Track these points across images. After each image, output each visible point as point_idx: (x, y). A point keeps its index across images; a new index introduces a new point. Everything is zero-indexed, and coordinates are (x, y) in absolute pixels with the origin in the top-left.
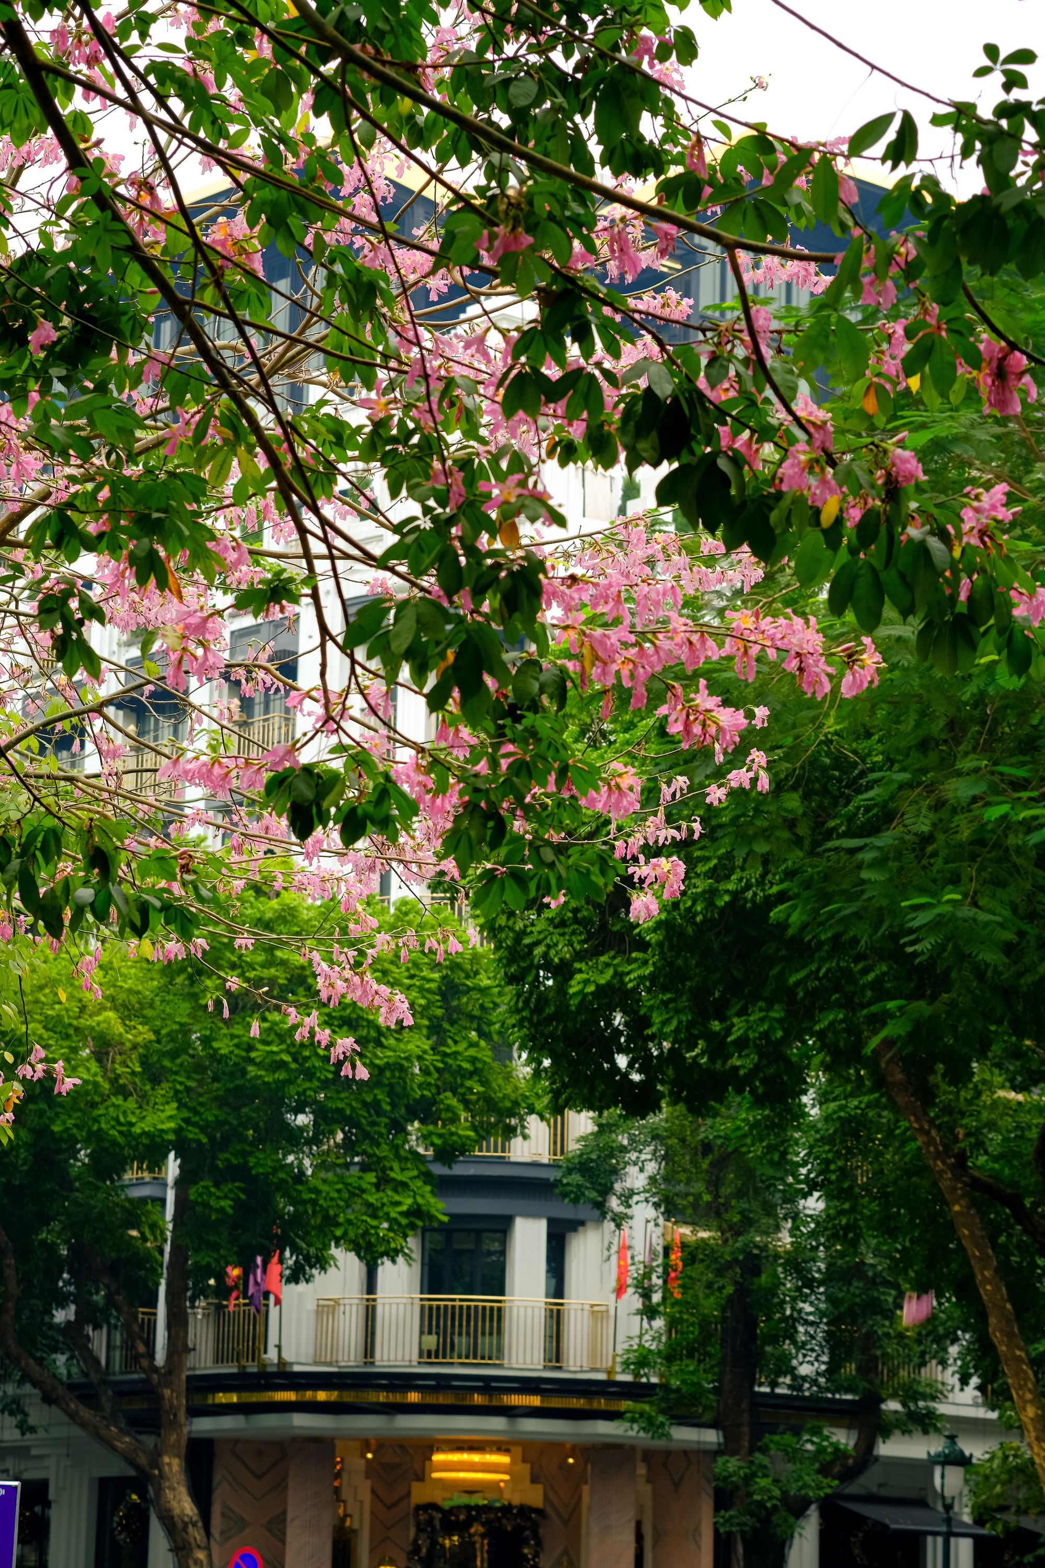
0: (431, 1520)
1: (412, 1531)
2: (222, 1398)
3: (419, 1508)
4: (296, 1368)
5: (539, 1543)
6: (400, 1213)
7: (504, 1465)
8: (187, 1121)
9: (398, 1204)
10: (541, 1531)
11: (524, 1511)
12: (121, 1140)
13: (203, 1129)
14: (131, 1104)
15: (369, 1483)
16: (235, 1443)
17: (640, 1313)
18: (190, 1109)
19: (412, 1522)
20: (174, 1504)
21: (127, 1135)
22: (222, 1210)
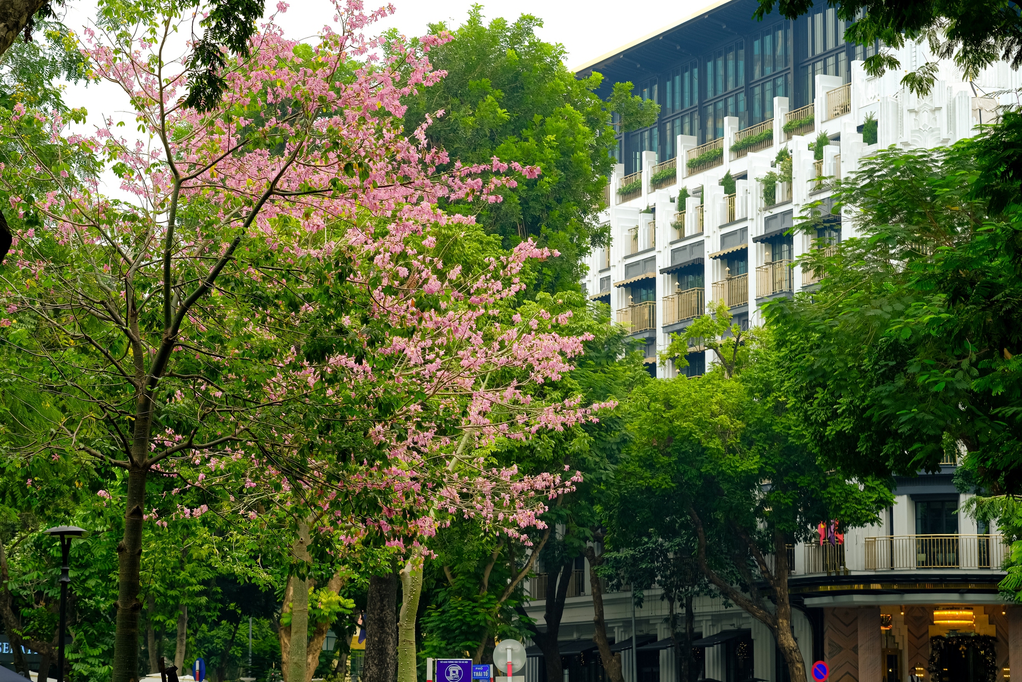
0: (939, 644)
1: (930, 650)
2: (822, 588)
3: (933, 638)
4: (853, 573)
5: (994, 654)
6: (872, 502)
7: (969, 616)
8: (766, 463)
9: (871, 498)
10: (995, 648)
11: (986, 638)
12: (733, 475)
13: (774, 467)
14: (737, 457)
15: (906, 626)
16: (833, 608)
17: (1004, 542)
18: (767, 458)
19: (930, 645)
20: (785, 641)
21: (735, 472)
22: (787, 504)
